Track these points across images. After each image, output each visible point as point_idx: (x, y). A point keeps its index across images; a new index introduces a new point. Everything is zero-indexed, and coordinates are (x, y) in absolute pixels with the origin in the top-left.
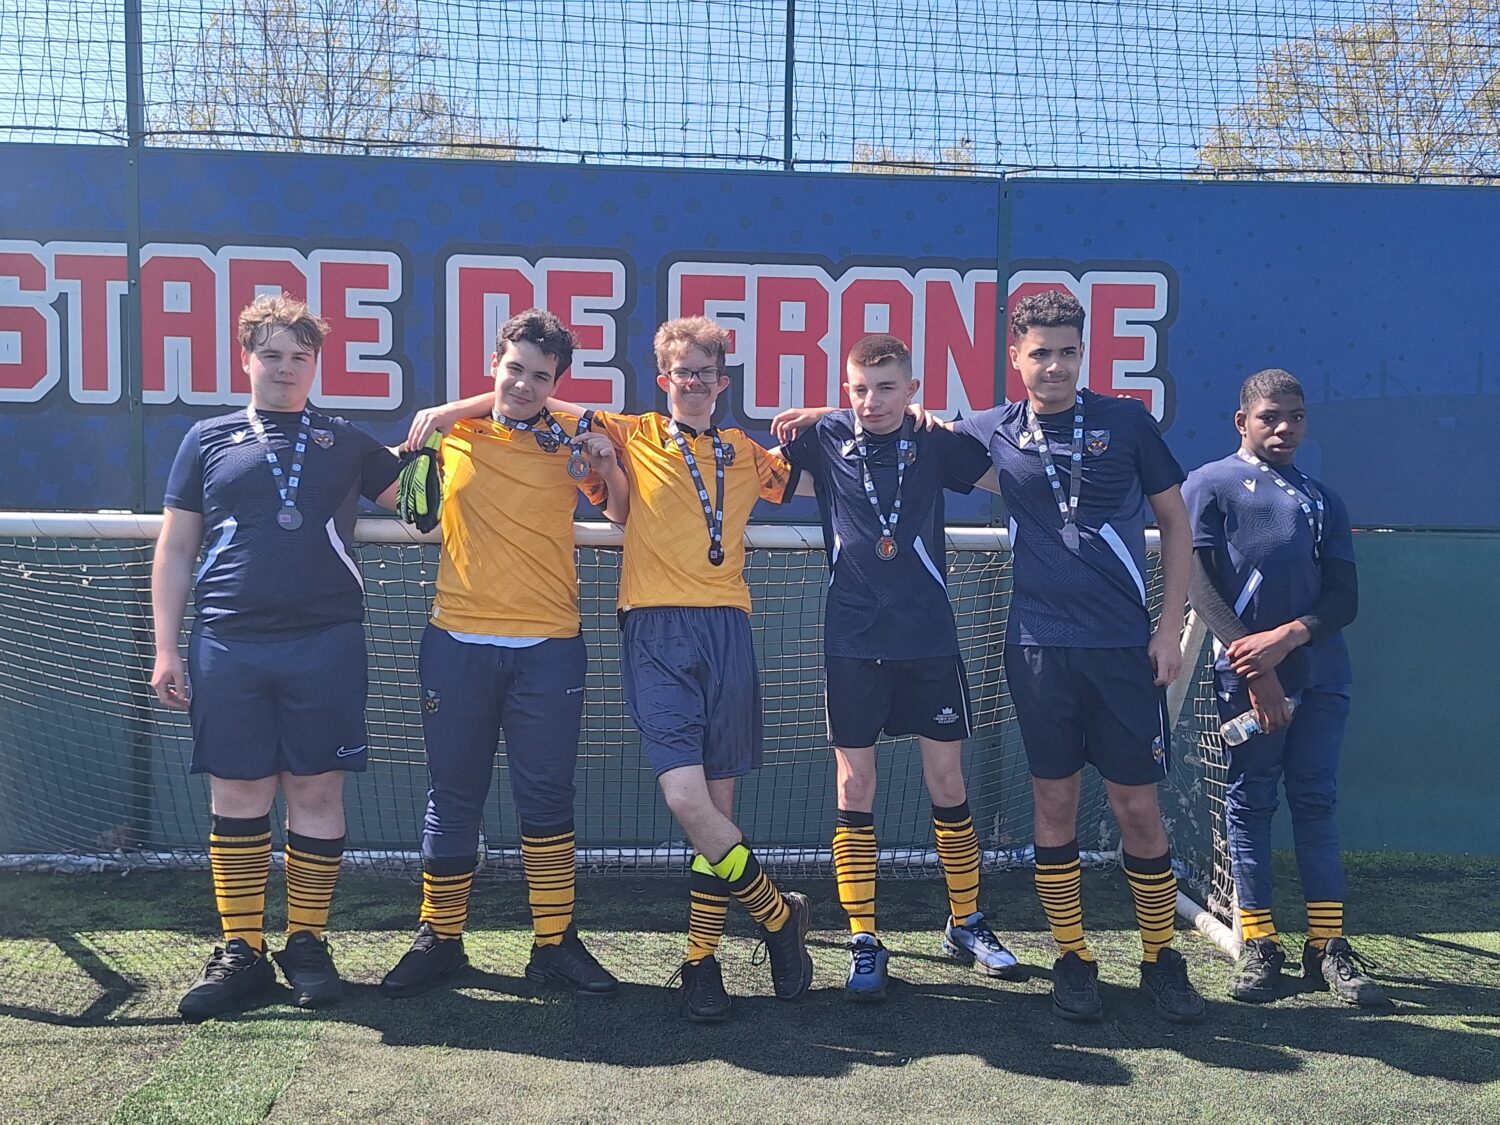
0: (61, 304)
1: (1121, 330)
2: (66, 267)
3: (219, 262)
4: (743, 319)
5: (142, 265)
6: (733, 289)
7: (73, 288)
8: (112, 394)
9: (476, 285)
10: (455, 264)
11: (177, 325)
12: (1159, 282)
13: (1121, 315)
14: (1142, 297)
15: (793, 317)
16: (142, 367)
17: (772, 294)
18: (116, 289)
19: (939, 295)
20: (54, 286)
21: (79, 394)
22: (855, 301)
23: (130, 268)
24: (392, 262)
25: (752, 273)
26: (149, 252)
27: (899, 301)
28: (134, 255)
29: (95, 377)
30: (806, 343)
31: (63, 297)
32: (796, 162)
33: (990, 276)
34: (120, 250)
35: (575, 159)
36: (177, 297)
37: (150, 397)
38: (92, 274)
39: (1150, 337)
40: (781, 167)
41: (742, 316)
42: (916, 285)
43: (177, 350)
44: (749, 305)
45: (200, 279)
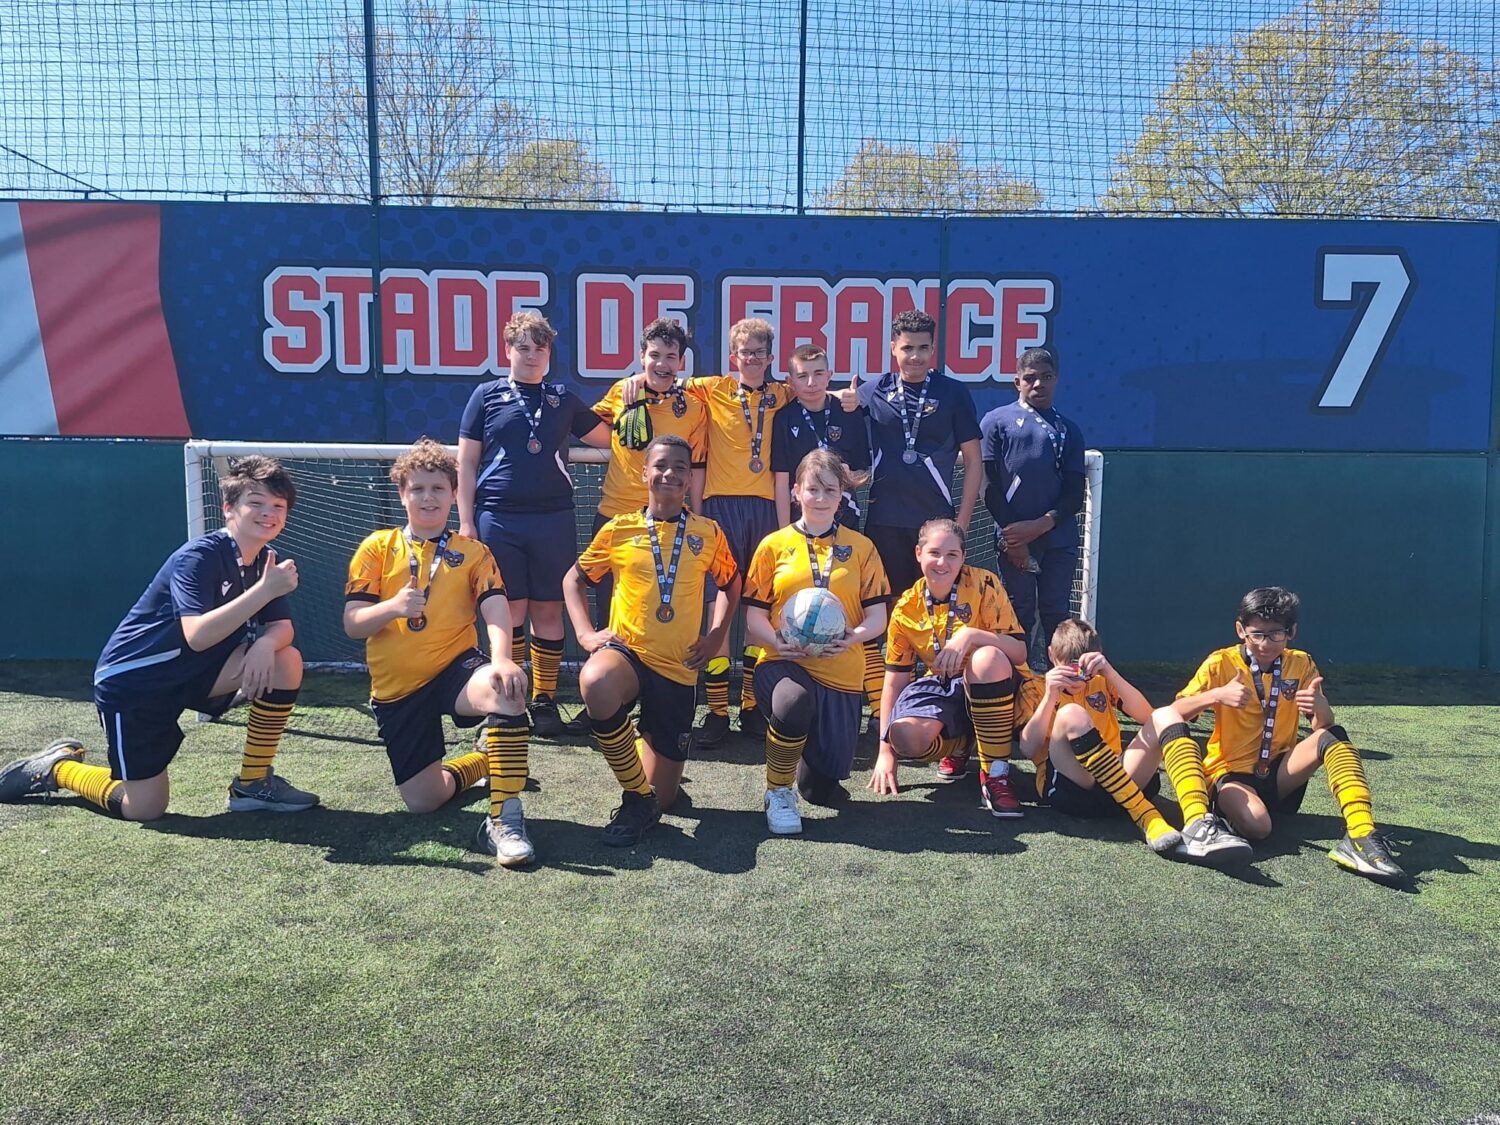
0: (330, 309)
1: (1022, 319)
2: (333, 284)
3: (431, 280)
5: (382, 282)
6: (765, 294)
7: (338, 298)
8: (363, 368)
9: (596, 293)
10: (583, 280)
11: (405, 322)
12: (1048, 286)
13: (1023, 308)
14: (1037, 296)
15: (804, 312)
16: (382, 350)
17: (790, 297)
18: (366, 299)
19: (902, 298)
20: (326, 297)
21: (343, 367)
22: (845, 301)
23: (375, 285)
24: (542, 279)
25: (777, 283)
26: (386, 274)
27: (873, 299)
28: (376, 276)
29: (353, 357)
30: (813, 329)
31: (331, 304)
32: (808, 208)
33: (935, 283)
34: (367, 273)
35: (660, 209)
36: (404, 304)
37: (388, 369)
38: (349, 289)
39: (1042, 322)
40: (796, 212)
41: (770, 312)
42: (886, 289)
43: (405, 339)
44: (775, 304)
45: (419, 291)
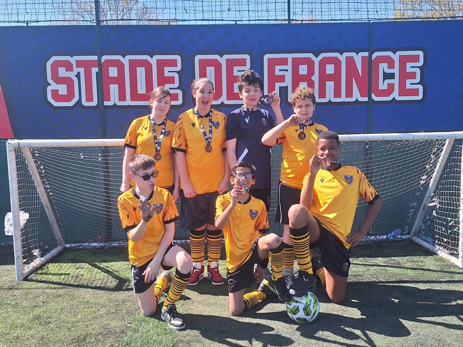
0: (78, 76)
1: (409, 70)
2: (79, 64)
3: (126, 60)
4: (288, 71)
5: (102, 62)
6: (284, 62)
7: (82, 70)
8: (95, 103)
9: (204, 64)
10: (198, 58)
11: (114, 81)
12: (421, 53)
13: (409, 65)
14: (415, 59)
15: (303, 70)
16: (103, 94)
17: (296, 63)
18: (95, 70)
19: (350, 62)
20: (76, 70)
21: (85, 103)
22: (323, 64)
23: (98, 63)
24: (178, 58)
25: (290, 57)
26: (104, 58)
27: (336, 62)
28: (99, 59)
29: (89, 98)
30: (308, 78)
31: (79, 73)
33: (366, 54)
34: (95, 58)
35: (234, 23)
36: (113, 72)
37: (106, 103)
38: (87, 66)
39: (418, 71)
40: (300, 22)
41: (287, 70)
42: (342, 58)
43: (114, 89)
44: (289, 67)
45: (120, 66)
